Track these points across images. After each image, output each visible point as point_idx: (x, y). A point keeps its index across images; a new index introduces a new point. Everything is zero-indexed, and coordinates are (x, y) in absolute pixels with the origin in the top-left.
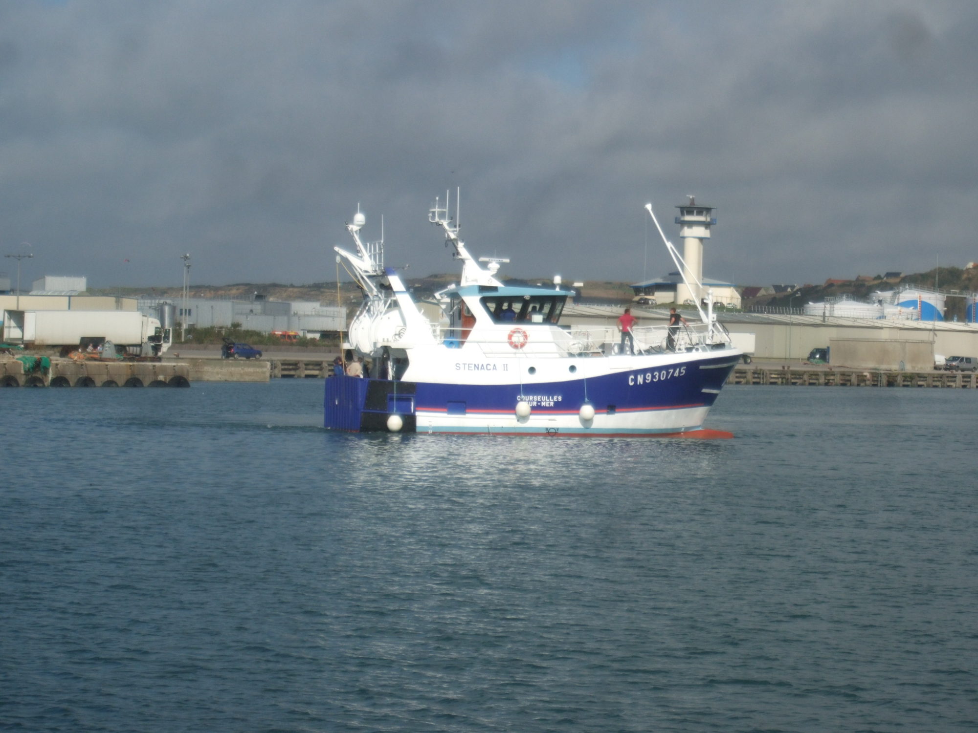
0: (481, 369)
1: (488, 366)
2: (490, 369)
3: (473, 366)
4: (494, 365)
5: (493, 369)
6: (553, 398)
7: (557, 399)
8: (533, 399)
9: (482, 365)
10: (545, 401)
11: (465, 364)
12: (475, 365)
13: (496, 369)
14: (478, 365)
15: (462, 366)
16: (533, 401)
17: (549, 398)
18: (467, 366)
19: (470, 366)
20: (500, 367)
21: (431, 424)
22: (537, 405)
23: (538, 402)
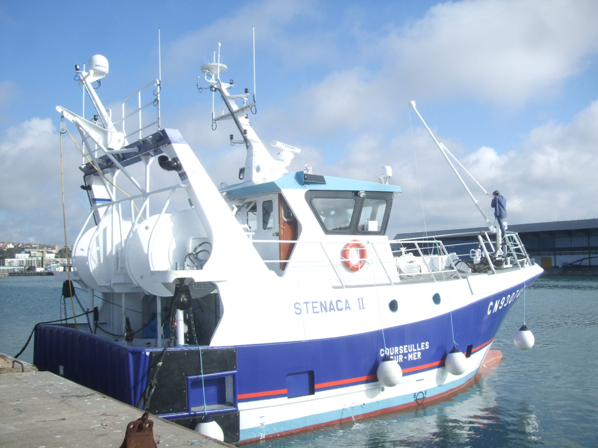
0: (330, 309)
1: (339, 303)
2: (341, 310)
3: (318, 305)
4: (347, 301)
5: (346, 308)
6: (420, 347)
7: (425, 346)
8: (399, 351)
9: (331, 303)
10: (412, 352)
11: (307, 303)
12: (321, 303)
13: (349, 307)
14: (325, 302)
15: (303, 307)
16: (399, 354)
17: (416, 348)
18: (310, 306)
19: (315, 305)
20: (354, 304)
21: (262, 420)
22: (403, 359)
23: (404, 355)
